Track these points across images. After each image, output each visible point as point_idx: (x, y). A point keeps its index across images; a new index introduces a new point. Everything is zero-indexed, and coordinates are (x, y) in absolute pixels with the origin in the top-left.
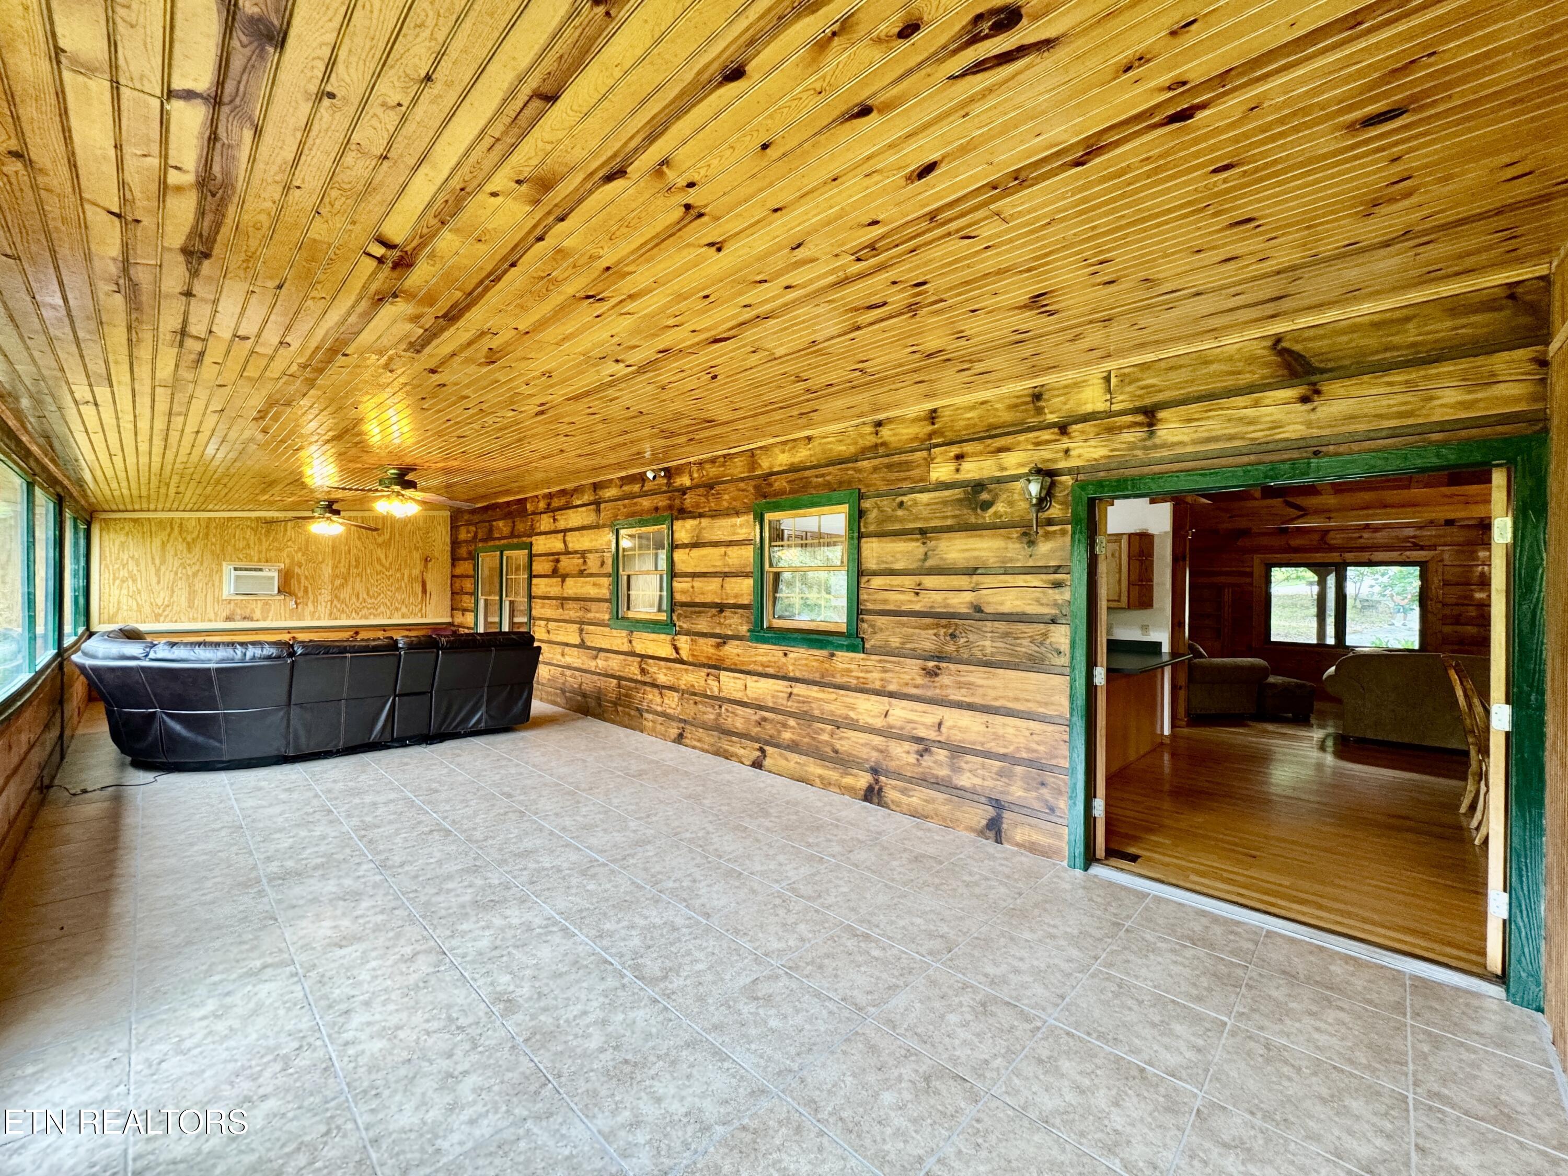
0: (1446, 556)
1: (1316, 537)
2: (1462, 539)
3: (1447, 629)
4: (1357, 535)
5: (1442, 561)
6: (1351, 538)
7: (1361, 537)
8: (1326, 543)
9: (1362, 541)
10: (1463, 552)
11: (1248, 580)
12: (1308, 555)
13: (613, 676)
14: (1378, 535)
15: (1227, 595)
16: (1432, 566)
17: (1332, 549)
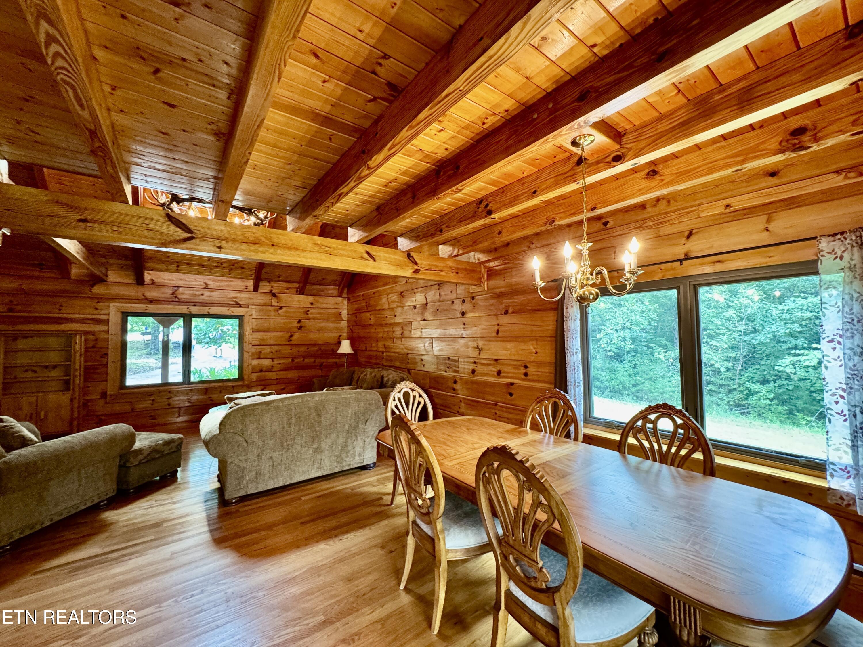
0: (254, 313)
1: (169, 291)
2: (262, 301)
3: (255, 362)
4: (200, 293)
5: (251, 315)
6: (196, 295)
7: (202, 295)
8: (176, 297)
9: (202, 297)
10: (263, 310)
11: (103, 328)
12: (160, 306)
14: (214, 294)
15: (79, 344)
16: (246, 319)
17: (181, 302)
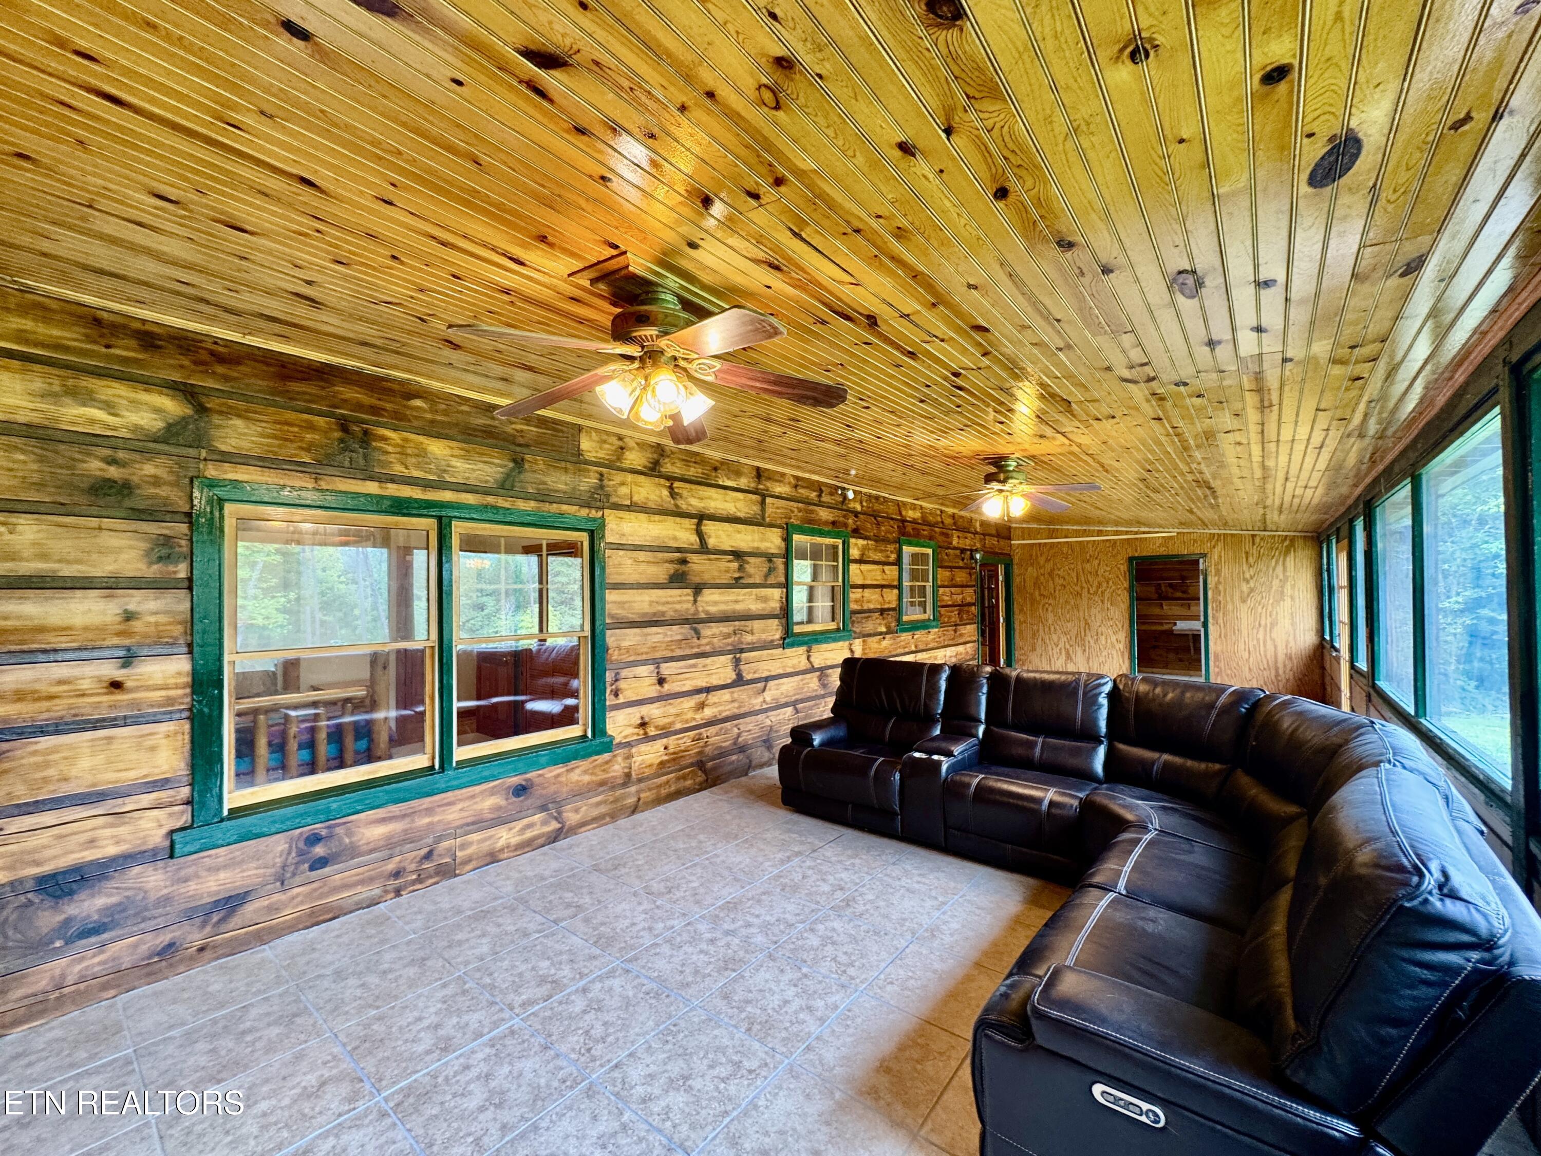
13: (786, 705)
